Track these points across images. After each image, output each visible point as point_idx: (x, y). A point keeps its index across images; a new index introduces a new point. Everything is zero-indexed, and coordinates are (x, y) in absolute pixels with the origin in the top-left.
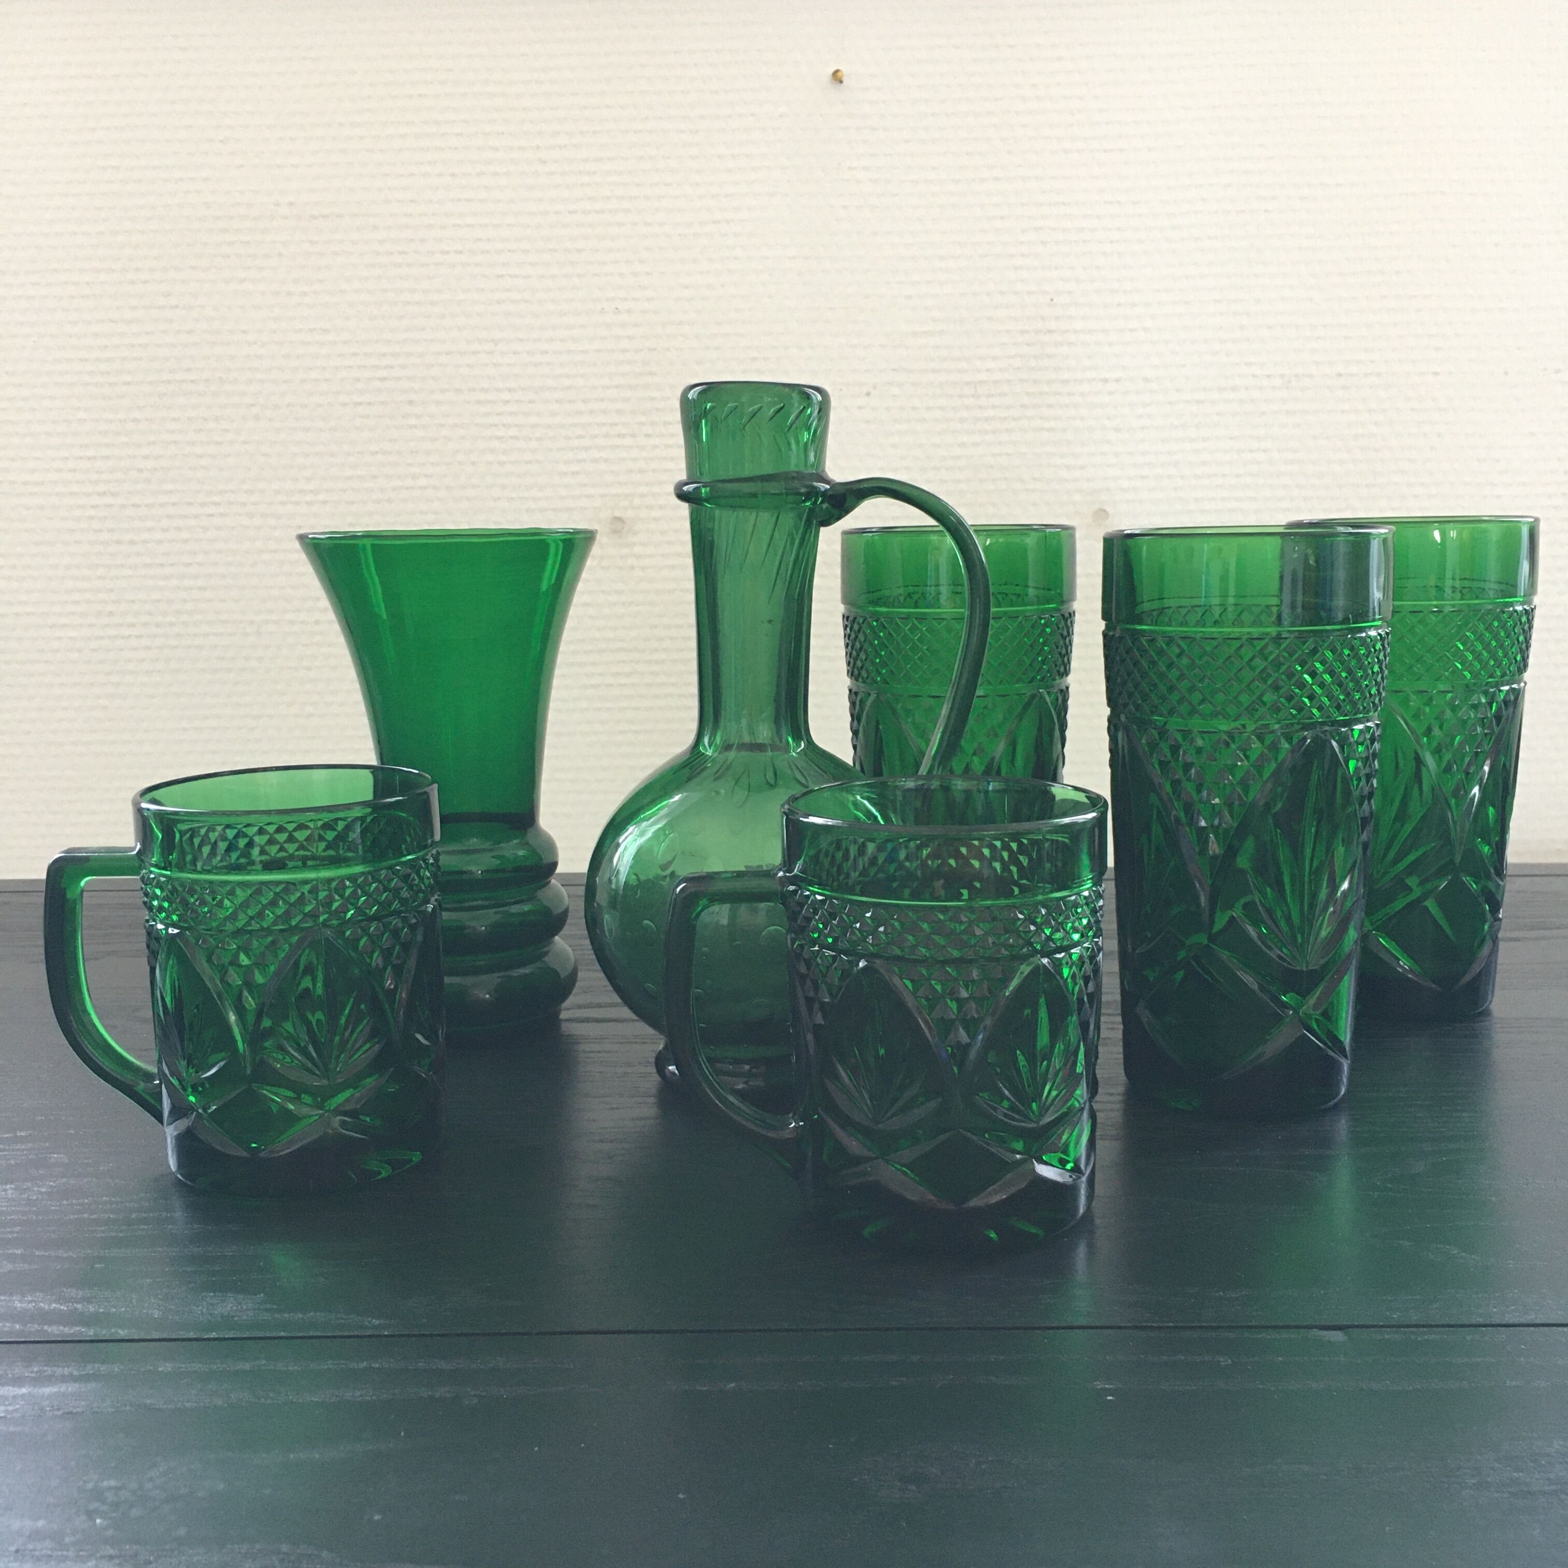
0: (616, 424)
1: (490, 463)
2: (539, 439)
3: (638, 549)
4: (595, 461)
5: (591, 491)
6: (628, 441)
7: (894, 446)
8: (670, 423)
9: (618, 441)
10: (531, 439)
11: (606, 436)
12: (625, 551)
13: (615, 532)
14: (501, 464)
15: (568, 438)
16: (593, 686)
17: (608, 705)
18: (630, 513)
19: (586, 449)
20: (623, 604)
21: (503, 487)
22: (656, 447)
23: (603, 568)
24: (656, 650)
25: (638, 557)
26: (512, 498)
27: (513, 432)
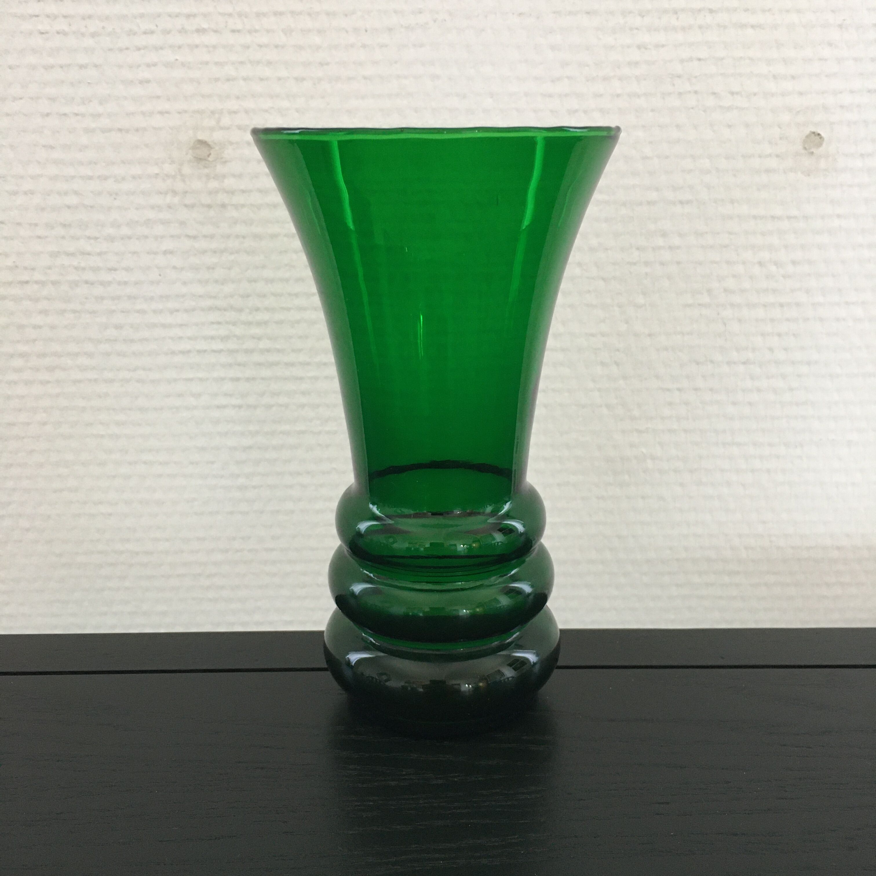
0: (194, 16)
1: (34, 67)
2: (94, 35)
3: (230, 183)
4: (168, 65)
5: (167, 106)
6: (211, 39)
7: (553, 48)
8: (264, 15)
9: (197, 39)
10: (83, 35)
11: (183, 31)
12: (213, 184)
13: (199, 159)
14: (48, 68)
15: (131, 33)
16: (183, 352)
17: (201, 375)
18: (217, 136)
19: (158, 48)
20: (215, 252)
21: (52, 99)
22: (247, 47)
23: (186, 206)
24: (257, 309)
25: (231, 192)
26: (65, 115)
27: (61, 25)
